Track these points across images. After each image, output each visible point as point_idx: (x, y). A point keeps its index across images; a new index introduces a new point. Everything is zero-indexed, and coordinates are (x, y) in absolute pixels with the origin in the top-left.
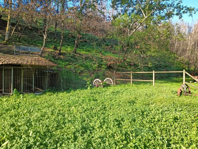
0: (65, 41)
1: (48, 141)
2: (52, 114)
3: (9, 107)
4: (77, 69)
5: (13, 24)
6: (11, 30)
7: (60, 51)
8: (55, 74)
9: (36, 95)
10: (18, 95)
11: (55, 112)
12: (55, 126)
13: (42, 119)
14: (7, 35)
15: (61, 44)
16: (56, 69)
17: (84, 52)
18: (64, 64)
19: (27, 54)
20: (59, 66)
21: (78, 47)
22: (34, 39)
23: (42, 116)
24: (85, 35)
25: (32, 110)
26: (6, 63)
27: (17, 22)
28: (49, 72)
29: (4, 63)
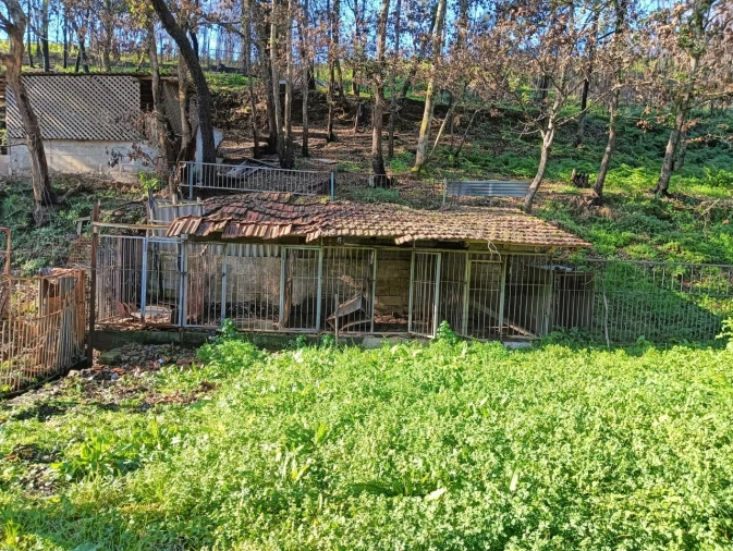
0: (620, 151)
1: (579, 524)
2: (579, 430)
3: (431, 379)
4: (671, 259)
5: (439, 110)
6: (434, 128)
7: (599, 189)
8: (581, 279)
9: (509, 348)
10: (452, 344)
11: (592, 424)
12: (596, 473)
13: (543, 441)
14: (420, 146)
15: (604, 161)
16: (580, 257)
17: (705, 189)
18: (614, 239)
19: (480, 205)
20: (594, 247)
21: (676, 167)
22: (503, 151)
23: (540, 428)
24: (711, 115)
25: (503, 401)
26: (422, 237)
27: (451, 99)
28: (557, 268)
29: (416, 237)
